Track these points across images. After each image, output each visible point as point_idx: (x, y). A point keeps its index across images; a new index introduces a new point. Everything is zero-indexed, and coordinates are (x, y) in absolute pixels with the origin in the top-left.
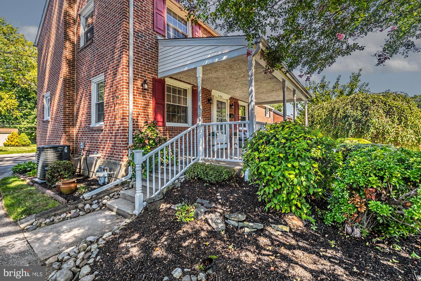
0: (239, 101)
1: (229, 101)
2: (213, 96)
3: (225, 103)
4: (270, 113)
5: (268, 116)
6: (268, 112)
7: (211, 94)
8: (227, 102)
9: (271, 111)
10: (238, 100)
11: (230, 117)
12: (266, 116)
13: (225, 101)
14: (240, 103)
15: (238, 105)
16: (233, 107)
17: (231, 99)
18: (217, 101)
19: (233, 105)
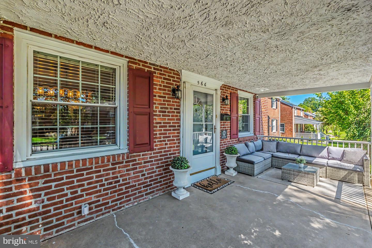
0: (239, 92)
1: (219, 92)
2: (184, 82)
3: (212, 95)
4: (277, 103)
5: (274, 107)
6: (275, 103)
7: (180, 79)
8: (216, 94)
9: (279, 101)
10: (237, 89)
11: (222, 119)
12: (272, 107)
13: (213, 92)
14: (241, 94)
15: (237, 97)
16: (228, 102)
17: (224, 87)
18: (195, 92)
19: (227, 99)
